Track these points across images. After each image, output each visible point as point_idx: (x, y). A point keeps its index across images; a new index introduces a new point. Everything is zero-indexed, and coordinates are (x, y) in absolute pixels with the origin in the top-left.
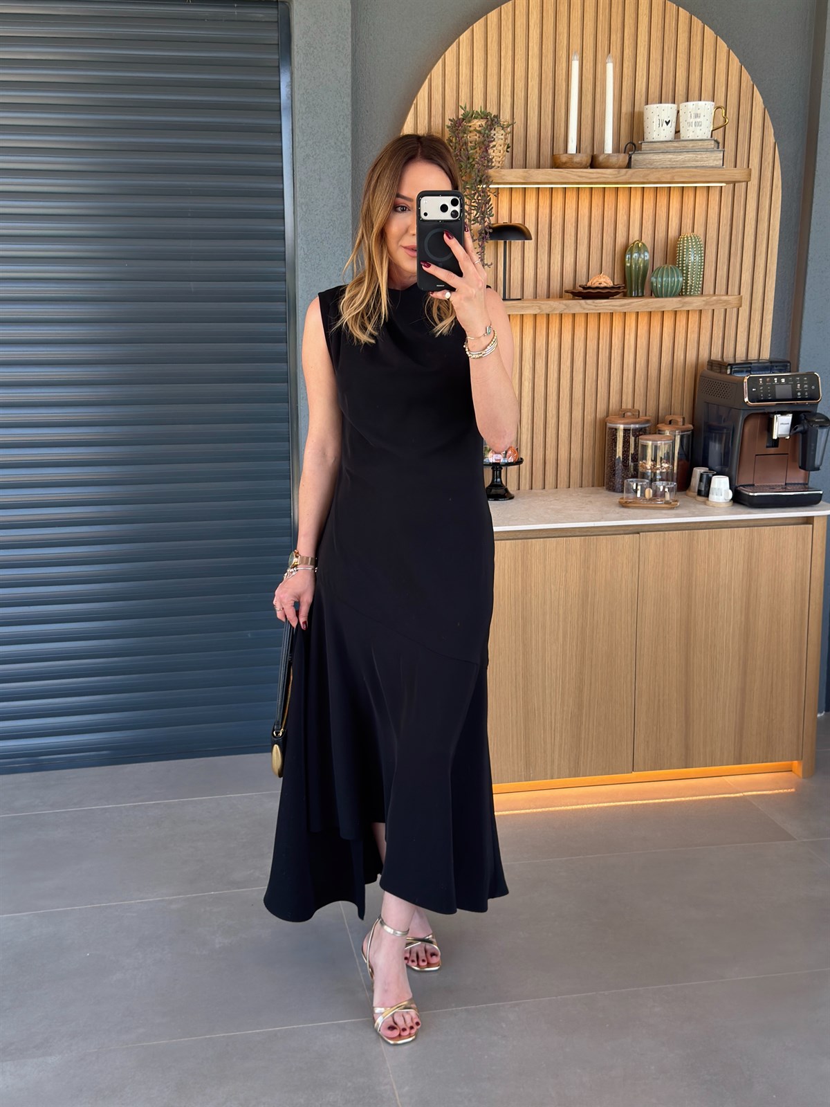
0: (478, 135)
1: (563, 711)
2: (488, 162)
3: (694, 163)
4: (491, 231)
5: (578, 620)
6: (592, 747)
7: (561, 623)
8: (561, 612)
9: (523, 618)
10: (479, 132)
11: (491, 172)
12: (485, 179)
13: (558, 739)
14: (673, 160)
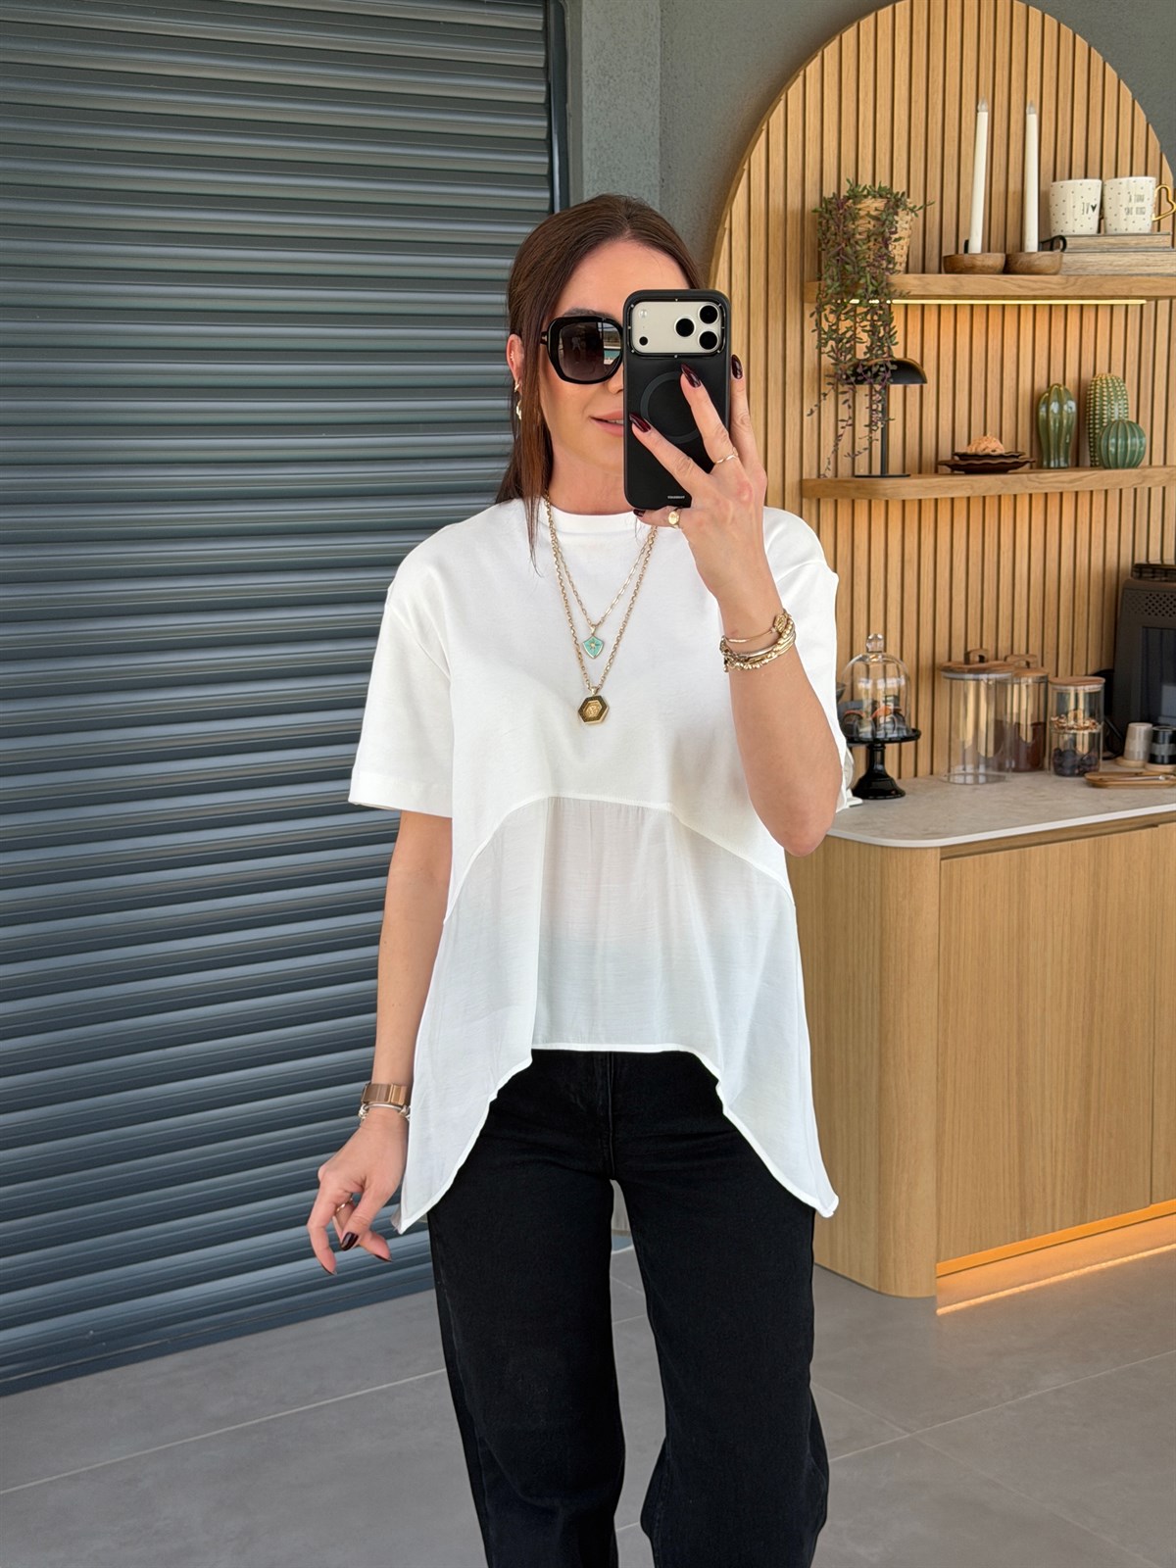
0: (872, 222)
2: (889, 262)
3: (1146, 268)
4: (895, 367)
6: (1102, 1171)
7: (1065, 979)
8: (1065, 961)
9: (1018, 975)
10: (876, 218)
11: (894, 279)
12: (883, 290)
14: (1115, 263)
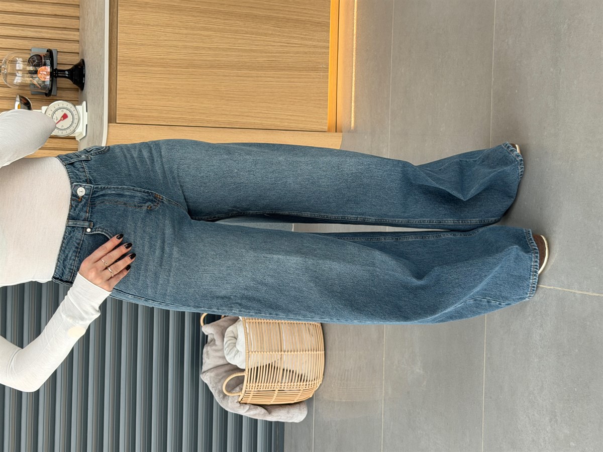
1: (272, 34)
5: (193, 16)
6: (305, 9)
7: (195, 32)
8: (185, 31)
9: (187, 68)
13: (296, 41)
